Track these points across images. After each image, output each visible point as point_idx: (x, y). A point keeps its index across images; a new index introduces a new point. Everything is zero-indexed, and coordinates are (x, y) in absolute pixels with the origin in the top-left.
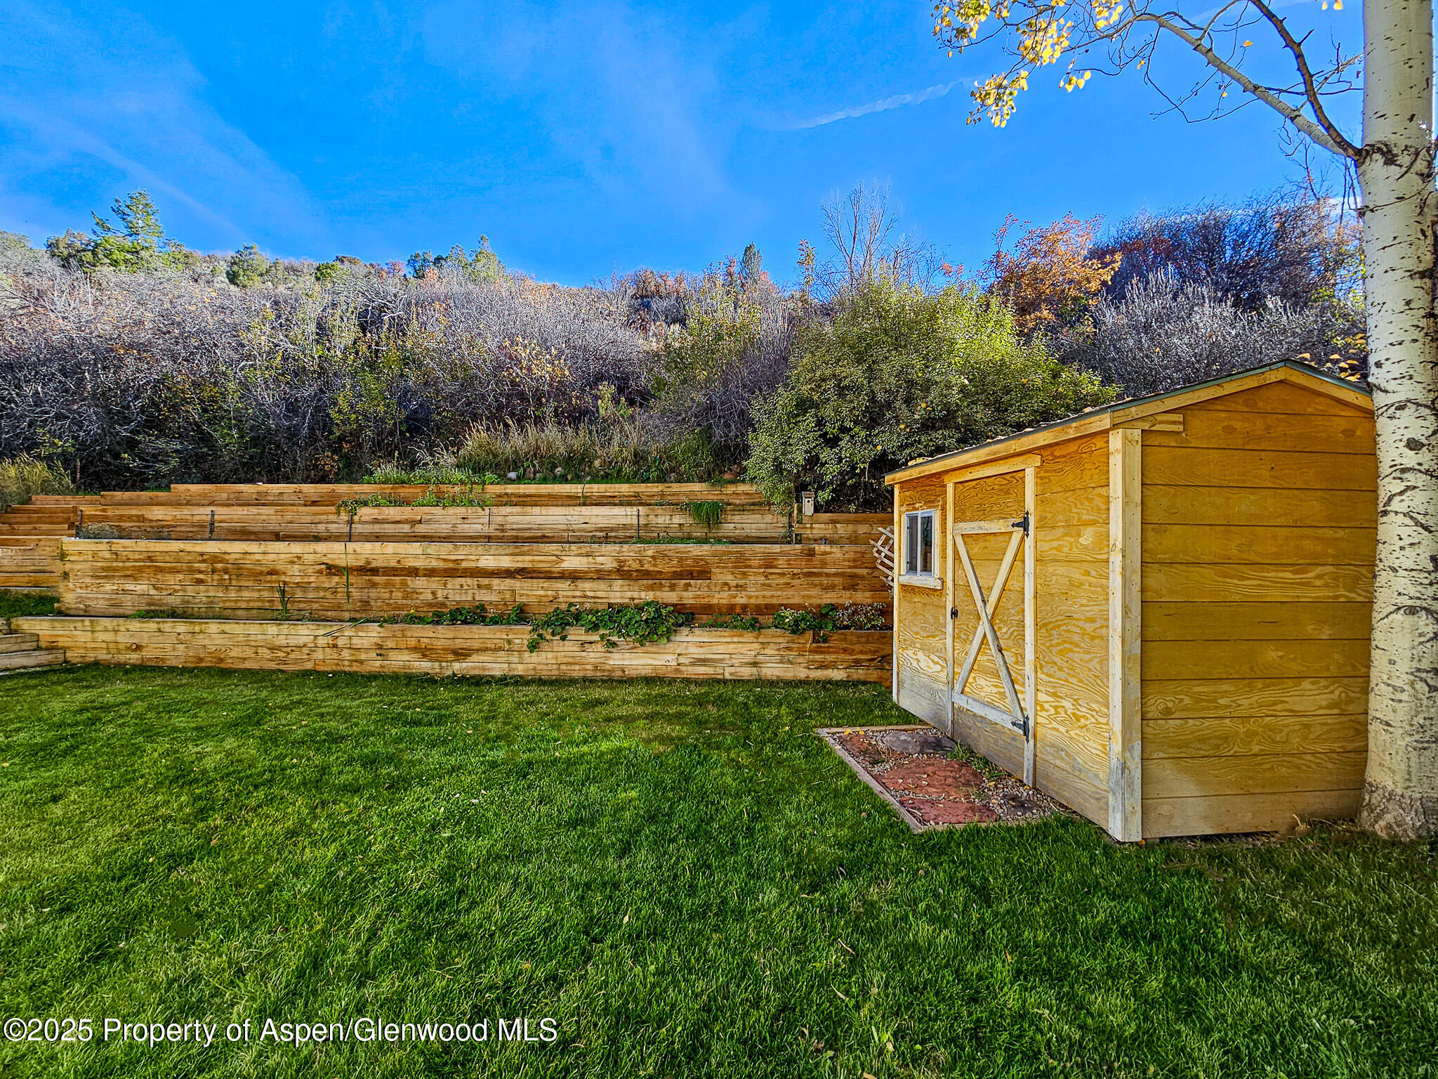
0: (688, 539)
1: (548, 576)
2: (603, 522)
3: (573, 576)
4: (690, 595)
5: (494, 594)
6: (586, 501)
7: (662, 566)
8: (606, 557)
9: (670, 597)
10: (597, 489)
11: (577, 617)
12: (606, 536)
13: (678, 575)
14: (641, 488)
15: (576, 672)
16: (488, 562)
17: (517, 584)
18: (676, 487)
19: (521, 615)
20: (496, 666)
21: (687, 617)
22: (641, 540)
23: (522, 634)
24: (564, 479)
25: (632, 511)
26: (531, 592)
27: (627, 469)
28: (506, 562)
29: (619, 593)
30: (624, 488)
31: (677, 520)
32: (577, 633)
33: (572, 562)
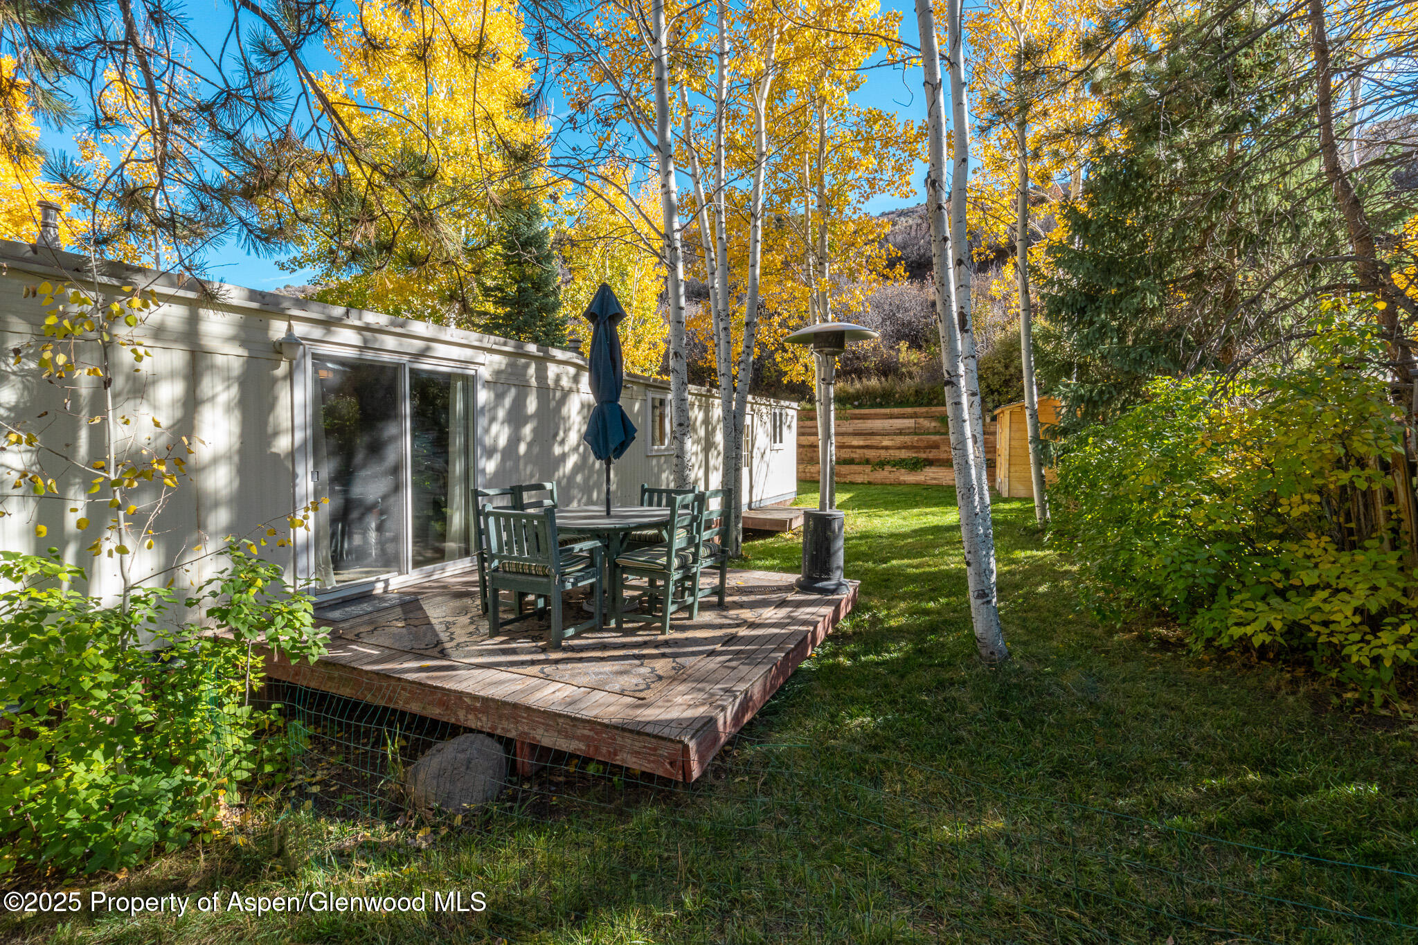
0: (936, 433)
1: (877, 448)
2: (899, 426)
3: (887, 448)
4: (932, 455)
5: (857, 454)
6: (891, 417)
7: (920, 444)
8: (900, 440)
9: (923, 455)
10: (896, 411)
11: (888, 462)
12: (900, 432)
13: (927, 447)
14: (918, 410)
15: (888, 481)
16: (855, 443)
17: (865, 451)
18: (934, 409)
19: (868, 462)
20: (859, 479)
21: (930, 463)
22: (916, 434)
23: (868, 469)
24: (881, 406)
25: (912, 421)
26: (871, 454)
27: (912, 399)
28: (861, 443)
29: (904, 454)
30: (909, 410)
31: (933, 424)
32: (888, 468)
33: (886, 443)
